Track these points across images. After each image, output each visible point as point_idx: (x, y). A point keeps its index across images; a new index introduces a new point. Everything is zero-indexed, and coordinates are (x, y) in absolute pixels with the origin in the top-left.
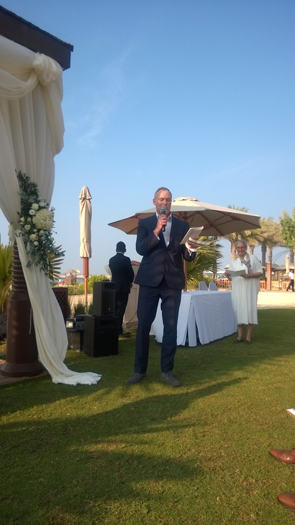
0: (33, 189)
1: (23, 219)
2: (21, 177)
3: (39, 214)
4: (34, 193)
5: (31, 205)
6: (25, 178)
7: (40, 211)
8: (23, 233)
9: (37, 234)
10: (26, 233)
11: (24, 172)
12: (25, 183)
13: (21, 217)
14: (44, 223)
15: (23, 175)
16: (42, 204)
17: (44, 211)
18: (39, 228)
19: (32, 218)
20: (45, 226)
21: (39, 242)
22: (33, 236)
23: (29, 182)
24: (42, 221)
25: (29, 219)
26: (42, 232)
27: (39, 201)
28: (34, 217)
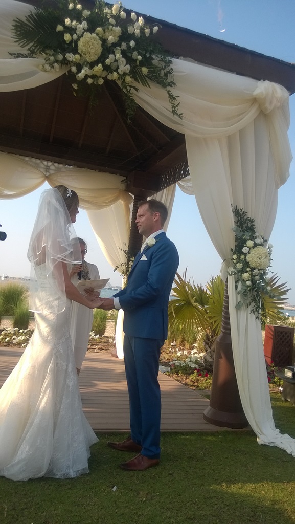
0: (249, 225)
1: (235, 257)
2: (237, 212)
3: (254, 252)
4: (251, 229)
5: (245, 241)
6: (241, 213)
7: (255, 249)
8: (236, 271)
9: (250, 273)
10: (239, 272)
11: (241, 206)
12: (241, 218)
13: (234, 254)
14: (259, 261)
15: (240, 211)
16: (258, 241)
17: (260, 249)
18: (253, 266)
19: (246, 256)
20: (260, 265)
21: (252, 282)
22: (246, 276)
23: (246, 217)
24: (256, 260)
25: (242, 257)
26: (256, 271)
27: (256, 238)
28: (248, 255)
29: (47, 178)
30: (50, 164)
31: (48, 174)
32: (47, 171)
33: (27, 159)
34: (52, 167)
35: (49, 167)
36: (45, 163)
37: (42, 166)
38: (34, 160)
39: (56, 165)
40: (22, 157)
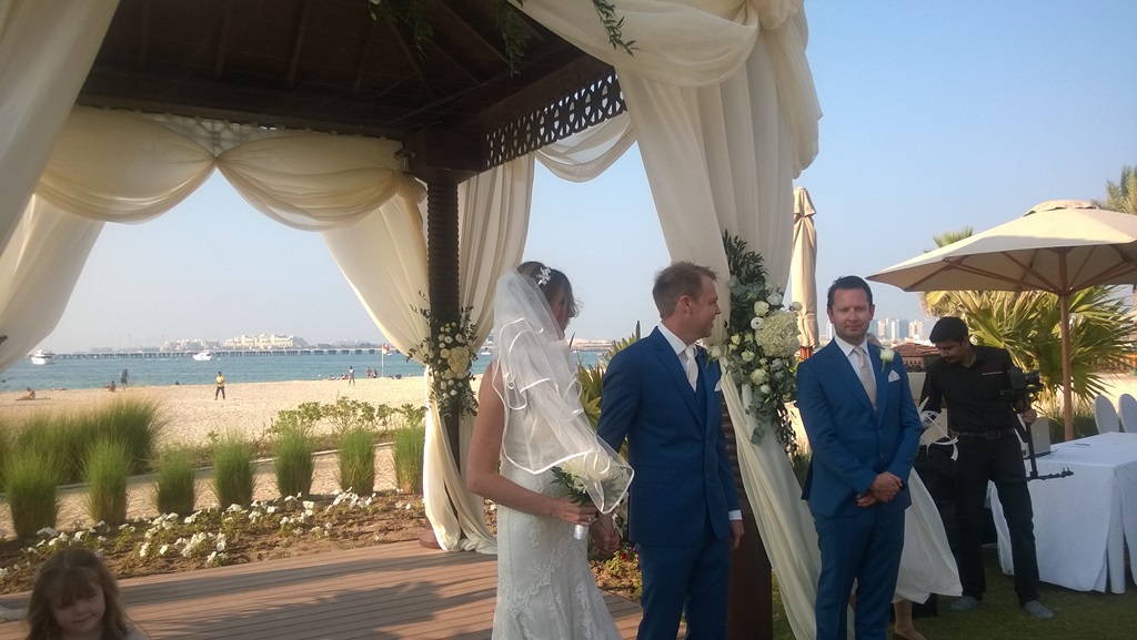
0: (752, 267)
1: (736, 339)
2: (727, 244)
3: (769, 323)
4: (756, 275)
5: (751, 304)
6: (736, 245)
7: (771, 317)
9: (767, 367)
10: (743, 367)
11: (734, 231)
13: (731, 335)
14: (781, 342)
15: (733, 240)
16: (774, 299)
17: (778, 316)
18: (771, 355)
19: (755, 335)
20: (784, 350)
21: (769, 384)
22: (758, 374)
23: (743, 253)
24: (776, 340)
25: (748, 337)
26: (777, 363)
27: (769, 295)
29: (219, 161)
30: (219, 126)
31: (218, 152)
32: (214, 145)
33: (160, 118)
34: (227, 134)
35: (218, 133)
36: (207, 124)
37: (202, 133)
38: (179, 120)
39: (235, 126)
40: (148, 116)
